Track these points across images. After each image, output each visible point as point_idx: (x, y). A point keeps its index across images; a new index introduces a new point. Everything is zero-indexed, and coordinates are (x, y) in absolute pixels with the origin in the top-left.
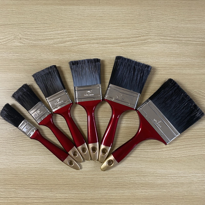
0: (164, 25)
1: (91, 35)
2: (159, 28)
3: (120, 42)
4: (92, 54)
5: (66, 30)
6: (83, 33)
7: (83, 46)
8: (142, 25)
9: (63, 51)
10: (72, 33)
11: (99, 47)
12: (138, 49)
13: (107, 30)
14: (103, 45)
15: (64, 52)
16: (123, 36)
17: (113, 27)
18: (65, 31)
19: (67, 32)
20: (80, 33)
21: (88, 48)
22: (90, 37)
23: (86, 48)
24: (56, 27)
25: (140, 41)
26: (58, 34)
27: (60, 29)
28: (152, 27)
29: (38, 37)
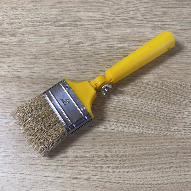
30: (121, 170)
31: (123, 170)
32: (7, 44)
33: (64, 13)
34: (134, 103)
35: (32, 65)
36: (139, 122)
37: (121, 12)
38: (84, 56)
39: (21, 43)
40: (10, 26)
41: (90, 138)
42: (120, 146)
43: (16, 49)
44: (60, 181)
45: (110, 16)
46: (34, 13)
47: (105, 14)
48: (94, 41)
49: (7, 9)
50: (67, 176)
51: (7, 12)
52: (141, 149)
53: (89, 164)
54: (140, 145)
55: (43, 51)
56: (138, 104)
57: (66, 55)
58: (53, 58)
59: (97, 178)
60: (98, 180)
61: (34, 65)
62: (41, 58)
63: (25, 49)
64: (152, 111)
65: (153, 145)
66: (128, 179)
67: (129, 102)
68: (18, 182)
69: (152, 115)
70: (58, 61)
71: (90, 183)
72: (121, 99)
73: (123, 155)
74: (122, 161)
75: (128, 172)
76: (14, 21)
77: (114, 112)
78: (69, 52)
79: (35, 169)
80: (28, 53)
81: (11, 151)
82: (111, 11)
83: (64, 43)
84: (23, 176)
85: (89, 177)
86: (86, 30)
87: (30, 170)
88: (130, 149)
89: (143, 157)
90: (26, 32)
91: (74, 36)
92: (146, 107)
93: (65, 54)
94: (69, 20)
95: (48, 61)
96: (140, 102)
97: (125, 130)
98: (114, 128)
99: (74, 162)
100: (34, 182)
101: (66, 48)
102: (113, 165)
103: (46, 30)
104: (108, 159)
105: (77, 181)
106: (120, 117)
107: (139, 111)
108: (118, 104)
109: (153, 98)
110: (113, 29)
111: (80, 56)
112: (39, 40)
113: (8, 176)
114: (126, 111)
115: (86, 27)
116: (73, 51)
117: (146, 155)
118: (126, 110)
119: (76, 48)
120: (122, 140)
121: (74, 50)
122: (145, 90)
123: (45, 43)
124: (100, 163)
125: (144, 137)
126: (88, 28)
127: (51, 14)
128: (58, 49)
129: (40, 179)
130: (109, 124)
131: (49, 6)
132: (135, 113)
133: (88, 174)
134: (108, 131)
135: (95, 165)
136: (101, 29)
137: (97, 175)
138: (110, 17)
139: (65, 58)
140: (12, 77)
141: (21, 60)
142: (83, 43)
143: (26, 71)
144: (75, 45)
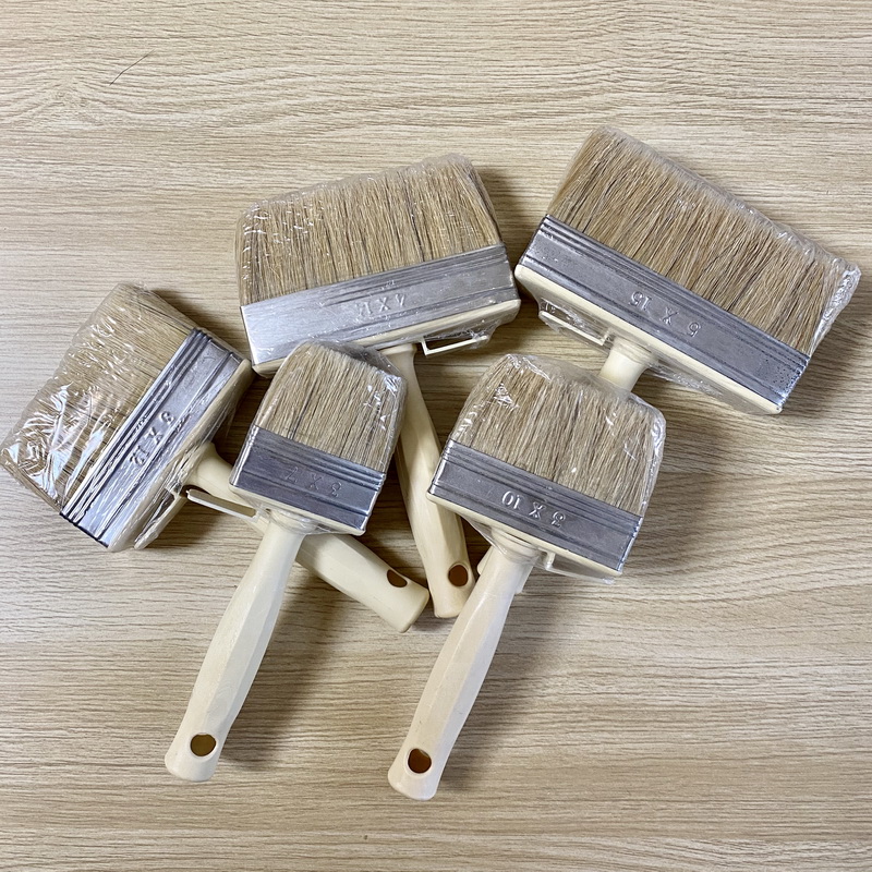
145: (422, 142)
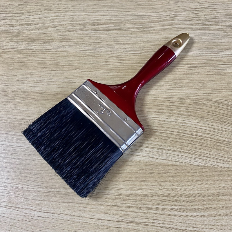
0: (200, 6)
1: (86, 19)
2: (192, 10)
3: (130, 28)
4: (83, 44)
5: (52, 13)
6: (75, 17)
7: (72, 33)
8: (165, 7)
9: (41, 39)
10: (59, 17)
11: (97, 33)
12: (157, 37)
13: (111, 12)
14: (103, 32)
15: (43, 41)
16: (135, 21)
17: (121, 9)
18: (49, 15)
19: (53, 16)
20: (71, 17)
21: (78, 35)
22: (84, 22)
23: (77, 35)
24: (38, 10)
25: (161, 26)
26: (39, 18)
27: (43, 12)
28: (181, 9)
29: (10, 22)
30: (188, 214)
31: (191, 214)
32: (41, 54)
33: (110, 14)
34: (204, 128)
35: (72, 80)
36: (210, 153)
37: (182, 11)
38: (136, 67)
39: (58, 52)
40: (44, 31)
41: (147, 172)
42: (186, 183)
43: (52, 59)
44: (111, 225)
45: (169, 16)
46: (73, 14)
47: (162, 14)
48: (148, 49)
49: (40, 10)
50: (120, 218)
51: (41, 14)
52: (214, 187)
53: (147, 204)
54: (212, 182)
55: (86, 62)
56: (209, 129)
57: (114, 66)
58: (98, 70)
59: (158, 222)
60: (159, 225)
61: (75, 80)
62: (83, 71)
63: (64, 59)
64: (227, 138)
65: (229, 183)
66: (199, 226)
67: (197, 127)
68: (59, 225)
69: (227, 143)
70: (104, 74)
71: (149, 229)
72: (186, 122)
73: (190, 194)
74: (190, 201)
75: (197, 216)
76: (49, 24)
77: (177, 138)
78: (117, 63)
79: (79, 208)
80: (67, 64)
81: (50, 186)
82: (169, 11)
83: (112, 52)
84: (65, 217)
85: (147, 221)
86: (138, 35)
87: (73, 210)
88: (200, 186)
89: (216, 197)
90: (64, 39)
91: (123, 43)
92: (219, 133)
93: (112, 65)
94: (117, 22)
95: (91, 74)
96: (211, 126)
97: (192, 162)
98: (178, 159)
99: (128, 202)
100: (79, 225)
101: (114, 58)
102: (178, 206)
103: (89, 36)
104: (171, 198)
105: (132, 226)
106: (186, 146)
107: (211, 138)
108: (183, 129)
109: (229, 122)
110: (173, 33)
111: (131, 68)
112: (80, 48)
113: (47, 216)
114: (194, 138)
115: (138, 30)
116: (122, 62)
117: (220, 195)
118: (193, 136)
119: (126, 58)
120: (188, 176)
121: (123, 60)
122: (217, 110)
123: (88, 51)
124: (162, 203)
125: (218, 171)
126: (141, 32)
127: (94, 15)
128: (103, 59)
129: (86, 222)
130: (171, 155)
131: (91, 5)
132: (205, 140)
133: (146, 218)
134: (170, 163)
135: (155, 206)
136: (157, 34)
137: (158, 219)
138: (168, 18)
139: (113, 70)
140: (49, 94)
141: (59, 72)
142: (135, 51)
143: (65, 86)
144: (125, 54)
145: (99, 36)
